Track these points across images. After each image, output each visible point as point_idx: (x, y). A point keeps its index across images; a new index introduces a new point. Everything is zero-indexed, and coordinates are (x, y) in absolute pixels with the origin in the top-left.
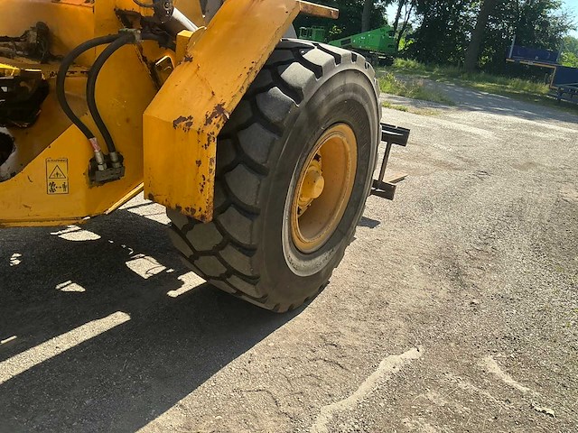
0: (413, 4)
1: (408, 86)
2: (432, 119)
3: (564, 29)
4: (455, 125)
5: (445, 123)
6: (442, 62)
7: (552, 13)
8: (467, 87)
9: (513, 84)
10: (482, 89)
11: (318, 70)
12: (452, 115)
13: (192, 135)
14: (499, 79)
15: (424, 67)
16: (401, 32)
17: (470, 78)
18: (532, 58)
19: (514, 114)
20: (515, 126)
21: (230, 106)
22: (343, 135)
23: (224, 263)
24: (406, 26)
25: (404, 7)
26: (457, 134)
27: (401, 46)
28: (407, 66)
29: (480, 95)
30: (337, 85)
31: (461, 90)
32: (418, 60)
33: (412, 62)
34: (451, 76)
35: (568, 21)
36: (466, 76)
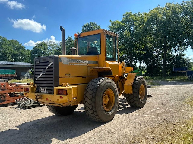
0: (143, 62)
1: (148, 83)
2: (156, 88)
3: (189, 60)
4: (161, 88)
5: (159, 88)
6: (156, 75)
7: (184, 57)
8: (165, 81)
9: (178, 78)
10: (169, 81)
11: (139, 79)
12: (160, 87)
13: (130, 86)
14: (174, 77)
15: (151, 78)
16: (142, 69)
17: (165, 78)
18: (180, 70)
19: (177, 85)
20: (176, 87)
21: (133, 83)
22: (142, 85)
23: (134, 100)
24: (143, 67)
25: (141, 63)
26: (162, 90)
27: (143, 73)
28: (146, 78)
29: (168, 82)
30: (141, 80)
31: (163, 82)
32: (149, 76)
33: (147, 77)
34: (160, 79)
35: (190, 58)
36: (164, 78)
